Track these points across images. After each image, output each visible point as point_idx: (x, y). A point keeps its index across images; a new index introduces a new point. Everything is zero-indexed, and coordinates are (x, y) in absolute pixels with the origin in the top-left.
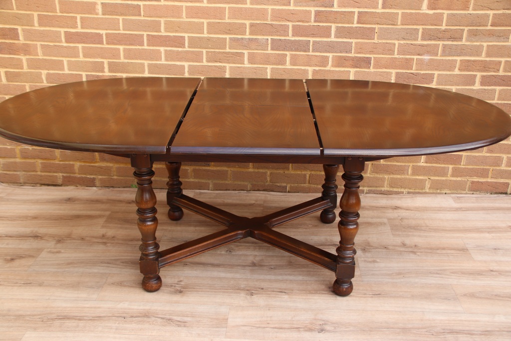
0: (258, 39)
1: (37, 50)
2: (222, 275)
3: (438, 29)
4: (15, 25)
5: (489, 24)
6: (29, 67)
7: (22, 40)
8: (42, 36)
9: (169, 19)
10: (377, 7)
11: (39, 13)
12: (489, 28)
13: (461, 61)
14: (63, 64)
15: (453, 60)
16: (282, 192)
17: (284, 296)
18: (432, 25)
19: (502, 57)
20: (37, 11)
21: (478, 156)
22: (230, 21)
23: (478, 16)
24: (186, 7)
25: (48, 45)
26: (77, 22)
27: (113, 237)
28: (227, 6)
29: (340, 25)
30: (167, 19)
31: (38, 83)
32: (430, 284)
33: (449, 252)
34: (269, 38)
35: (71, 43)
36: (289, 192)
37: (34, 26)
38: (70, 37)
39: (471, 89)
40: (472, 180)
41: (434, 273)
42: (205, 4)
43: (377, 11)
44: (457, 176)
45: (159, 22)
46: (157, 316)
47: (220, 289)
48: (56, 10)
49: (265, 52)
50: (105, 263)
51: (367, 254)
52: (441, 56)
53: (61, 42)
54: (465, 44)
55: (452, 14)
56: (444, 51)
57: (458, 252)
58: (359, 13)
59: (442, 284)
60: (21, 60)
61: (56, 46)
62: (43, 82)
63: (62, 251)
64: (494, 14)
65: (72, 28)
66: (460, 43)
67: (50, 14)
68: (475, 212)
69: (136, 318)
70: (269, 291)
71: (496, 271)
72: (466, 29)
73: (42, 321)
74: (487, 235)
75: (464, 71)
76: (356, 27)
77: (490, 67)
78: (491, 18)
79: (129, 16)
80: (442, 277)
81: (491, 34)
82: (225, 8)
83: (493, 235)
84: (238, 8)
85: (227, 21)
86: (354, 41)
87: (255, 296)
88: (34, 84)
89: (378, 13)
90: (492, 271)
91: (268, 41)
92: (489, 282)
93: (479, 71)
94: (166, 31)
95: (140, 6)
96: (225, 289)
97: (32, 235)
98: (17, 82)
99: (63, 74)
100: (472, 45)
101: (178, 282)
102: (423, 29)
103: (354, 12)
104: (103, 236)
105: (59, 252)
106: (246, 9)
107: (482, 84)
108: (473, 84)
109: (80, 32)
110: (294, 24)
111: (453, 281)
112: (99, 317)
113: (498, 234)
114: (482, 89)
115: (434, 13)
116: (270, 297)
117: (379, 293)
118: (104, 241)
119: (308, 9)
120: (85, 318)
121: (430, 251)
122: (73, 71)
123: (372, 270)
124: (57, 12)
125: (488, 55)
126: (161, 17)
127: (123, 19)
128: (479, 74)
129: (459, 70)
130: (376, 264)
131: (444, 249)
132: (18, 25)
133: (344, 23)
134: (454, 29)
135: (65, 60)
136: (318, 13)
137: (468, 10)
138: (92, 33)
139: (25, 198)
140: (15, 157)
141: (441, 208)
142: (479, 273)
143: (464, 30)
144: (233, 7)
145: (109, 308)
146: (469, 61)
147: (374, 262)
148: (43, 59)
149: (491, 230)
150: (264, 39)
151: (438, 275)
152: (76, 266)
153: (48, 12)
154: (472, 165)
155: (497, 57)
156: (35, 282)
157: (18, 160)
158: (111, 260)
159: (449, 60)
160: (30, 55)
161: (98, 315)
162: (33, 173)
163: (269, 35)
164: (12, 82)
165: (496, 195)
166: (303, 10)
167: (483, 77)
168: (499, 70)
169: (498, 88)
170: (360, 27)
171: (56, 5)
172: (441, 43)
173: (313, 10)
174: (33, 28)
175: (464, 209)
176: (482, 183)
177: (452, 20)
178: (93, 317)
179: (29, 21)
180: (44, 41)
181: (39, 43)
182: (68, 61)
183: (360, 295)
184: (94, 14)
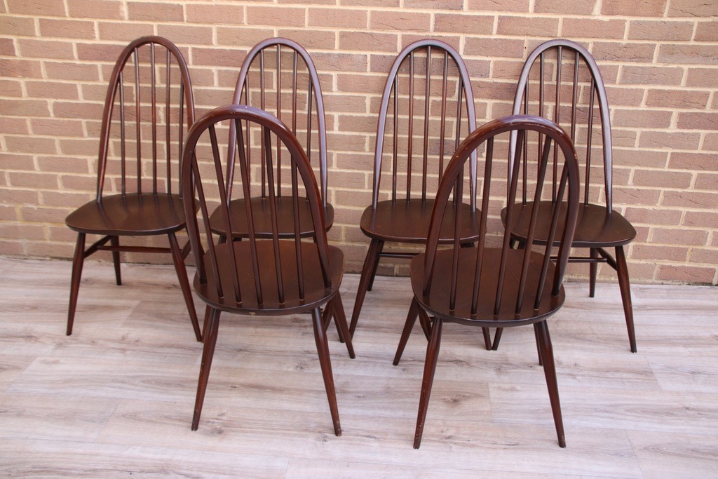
0: (352, 55)
1: (40, 70)
2: (286, 405)
3: (616, 44)
4: (8, 34)
5: (693, 37)
6: (30, 94)
7: (18, 56)
8: (46, 50)
9: (224, 26)
10: (526, 11)
11: (41, 17)
12: (692, 43)
13: (649, 91)
14: (76, 90)
15: (637, 89)
16: (387, 276)
17: (372, 444)
18: (607, 38)
19: (709, 86)
20: (38, 14)
21: (671, 230)
22: (311, 29)
23: (676, 25)
24: (248, 8)
25: (54, 63)
26: (93, 30)
27: (137, 341)
28: (306, 7)
29: (472, 36)
30: (222, 26)
31: (43, 116)
32: (594, 429)
33: (625, 375)
34: (369, 54)
35: (85, 59)
36: (397, 276)
37: (34, 36)
38: (85, 52)
39: (663, 133)
40: (661, 264)
41: (601, 411)
42: (275, 4)
43: (527, 16)
44: (640, 258)
45: (210, 30)
46: (179, 471)
47: (279, 429)
48: (65, 13)
49: (362, 74)
50: (118, 382)
51: (503, 377)
52: (620, 84)
53: (72, 58)
54: (656, 66)
55: (638, 22)
56: (624, 76)
57: (639, 376)
58: (500, 18)
59: (612, 430)
60: (18, 84)
61: (65, 64)
62: (49, 116)
63: (62, 361)
64: (700, 23)
65: (86, 38)
66: (648, 65)
67: (56, 18)
68: (665, 312)
69: (148, 474)
70: (351, 435)
71: (693, 409)
72: (658, 44)
73: (9, 475)
74: (682, 350)
75: (654, 106)
76: (496, 40)
77: (692, 101)
78: (695, 28)
79: (167, 21)
80: (612, 418)
81: (694, 53)
82: (304, 10)
83: (690, 349)
84: (322, 10)
85: (307, 28)
86: (492, 59)
87: (329, 443)
88: (37, 118)
89: (529, 19)
90: (687, 408)
91: (366, 59)
92: (682, 427)
93: (676, 106)
94: (219, 43)
95: (182, 7)
96: (286, 430)
97: (24, 335)
98: (14, 115)
99: (76, 104)
100: (666, 68)
101: (219, 415)
102: (594, 43)
103: (492, 18)
104: (123, 338)
105: (56, 362)
106: (334, 11)
107: (680, 125)
108: (667, 125)
109: (99, 45)
110: (404, 33)
111: (628, 424)
112: (94, 470)
113: (698, 349)
114: (679, 133)
115: (611, 21)
116: (351, 444)
117: (516, 441)
118: (123, 346)
119: (424, 11)
120: (73, 471)
121: (596, 374)
122: (90, 99)
123: (508, 404)
124: (65, 17)
125: (689, 84)
126: (212, 23)
127: (158, 26)
128: (676, 112)
129: (647, 104)
130: (515, 393)
131: (617, 371)
132: (12, 34)
133: (478, 33)
134: (640, 45)
135: (79, 85)
136: (439, 18)
137: (662, 17)
138: (114, 45)
139: (28, 277)
140: (15, 219)
141: (616, 305)
142: (668, 413)
143: (655, 45)
144: (315, 9)
145: (111, 456)
146: (661, 91)
147: (513, 389)
148: (48, 82)
149: (689, 341)
150: (360, 55)
151: (607, 415)
152: (76, 384)
153: (53, 15)
154: (663, 242)
155: (703, 86)
156: (12, 410)
157: (19, 223)
158: (128, 377)
159: (632, 89)
160: (30, 76)
161: (93, 467)
162: (40, 242)
163: (368, 50)
164: (7, 115)
165: (696, 287)
166: (417, 13)
167: (681, 115)
168: (705, 106)
169: (703, 132)
170: (501, 39)
171: (64, 6)
172: (621, 64)
173: (432, 13)
174: (34, 38)
175: (649, 308)
176: (675, 268)
177: (637, 30)
178: (85, 471)
179: (27, 28)
180: (49, 58)
181: (42, 61)
182: (83, 86)
183: (487, 445)
184: (117, 19)
